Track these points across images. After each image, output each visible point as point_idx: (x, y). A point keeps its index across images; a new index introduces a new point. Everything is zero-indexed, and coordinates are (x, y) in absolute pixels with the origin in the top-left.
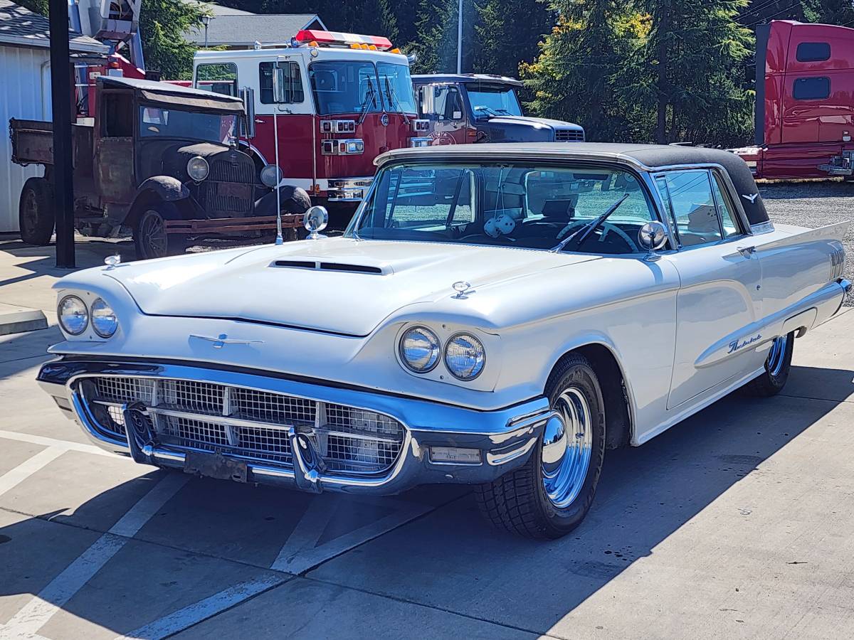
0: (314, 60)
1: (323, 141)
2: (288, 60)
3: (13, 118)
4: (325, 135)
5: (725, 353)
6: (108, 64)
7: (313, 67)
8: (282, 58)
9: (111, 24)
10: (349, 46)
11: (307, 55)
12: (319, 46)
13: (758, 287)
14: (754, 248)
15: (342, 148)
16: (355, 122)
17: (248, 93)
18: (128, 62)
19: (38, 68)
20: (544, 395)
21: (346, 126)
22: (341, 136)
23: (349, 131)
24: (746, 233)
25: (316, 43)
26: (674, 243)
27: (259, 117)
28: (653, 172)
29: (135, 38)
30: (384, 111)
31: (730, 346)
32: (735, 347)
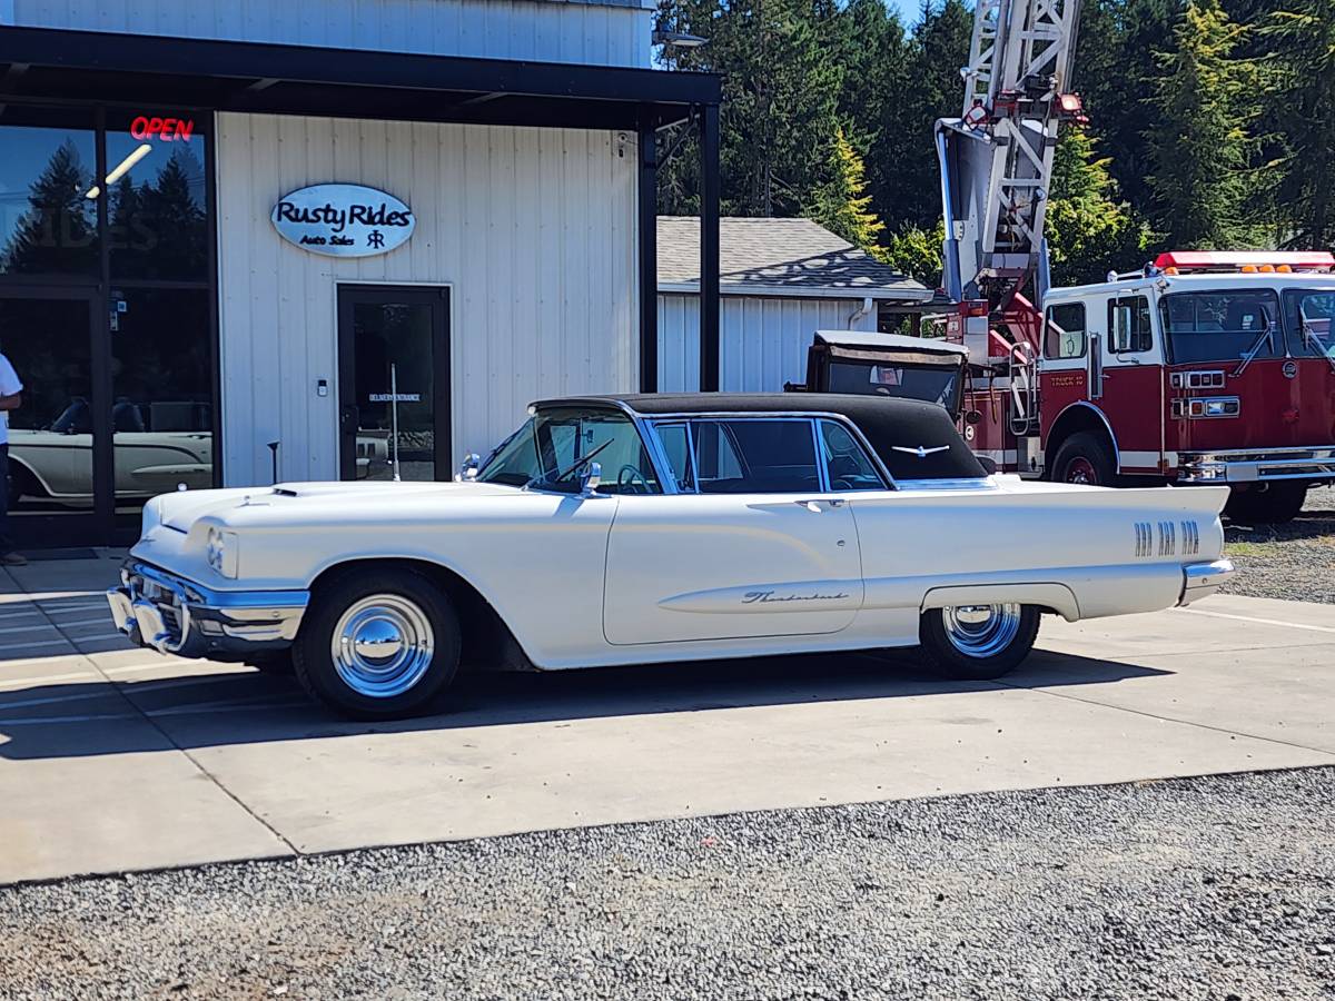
0: (1166, 292)
1: (1173, 401)
2: (1136, 294)
3: (788, 383)
4: (1175, 392)
5: (737, 602)
6: (967, 311)
7: (1164, 301)
8: (1129, 293)
9: (998, 259)
10: (1240, 269)
11: (1156, 287)
12: (1181, 273)
13: (842, 541)
14: (843, 501)
15: (1197, 408)
16: (1226, 374)
17: (1094, 341)
18: (1028, 304)
19: (844, 323)
20: (309, 589)
21: (1206, 380)
22: (1201, 393)
23: (1212, 386)
24: (891, 488)
25: (1175, 269)
26: (674, 488)
27: (1106, 370)
28: (652, 418)
29: (1041, 273)
30: (1288, 356)
31: (747, 596)
32: (761, 598)
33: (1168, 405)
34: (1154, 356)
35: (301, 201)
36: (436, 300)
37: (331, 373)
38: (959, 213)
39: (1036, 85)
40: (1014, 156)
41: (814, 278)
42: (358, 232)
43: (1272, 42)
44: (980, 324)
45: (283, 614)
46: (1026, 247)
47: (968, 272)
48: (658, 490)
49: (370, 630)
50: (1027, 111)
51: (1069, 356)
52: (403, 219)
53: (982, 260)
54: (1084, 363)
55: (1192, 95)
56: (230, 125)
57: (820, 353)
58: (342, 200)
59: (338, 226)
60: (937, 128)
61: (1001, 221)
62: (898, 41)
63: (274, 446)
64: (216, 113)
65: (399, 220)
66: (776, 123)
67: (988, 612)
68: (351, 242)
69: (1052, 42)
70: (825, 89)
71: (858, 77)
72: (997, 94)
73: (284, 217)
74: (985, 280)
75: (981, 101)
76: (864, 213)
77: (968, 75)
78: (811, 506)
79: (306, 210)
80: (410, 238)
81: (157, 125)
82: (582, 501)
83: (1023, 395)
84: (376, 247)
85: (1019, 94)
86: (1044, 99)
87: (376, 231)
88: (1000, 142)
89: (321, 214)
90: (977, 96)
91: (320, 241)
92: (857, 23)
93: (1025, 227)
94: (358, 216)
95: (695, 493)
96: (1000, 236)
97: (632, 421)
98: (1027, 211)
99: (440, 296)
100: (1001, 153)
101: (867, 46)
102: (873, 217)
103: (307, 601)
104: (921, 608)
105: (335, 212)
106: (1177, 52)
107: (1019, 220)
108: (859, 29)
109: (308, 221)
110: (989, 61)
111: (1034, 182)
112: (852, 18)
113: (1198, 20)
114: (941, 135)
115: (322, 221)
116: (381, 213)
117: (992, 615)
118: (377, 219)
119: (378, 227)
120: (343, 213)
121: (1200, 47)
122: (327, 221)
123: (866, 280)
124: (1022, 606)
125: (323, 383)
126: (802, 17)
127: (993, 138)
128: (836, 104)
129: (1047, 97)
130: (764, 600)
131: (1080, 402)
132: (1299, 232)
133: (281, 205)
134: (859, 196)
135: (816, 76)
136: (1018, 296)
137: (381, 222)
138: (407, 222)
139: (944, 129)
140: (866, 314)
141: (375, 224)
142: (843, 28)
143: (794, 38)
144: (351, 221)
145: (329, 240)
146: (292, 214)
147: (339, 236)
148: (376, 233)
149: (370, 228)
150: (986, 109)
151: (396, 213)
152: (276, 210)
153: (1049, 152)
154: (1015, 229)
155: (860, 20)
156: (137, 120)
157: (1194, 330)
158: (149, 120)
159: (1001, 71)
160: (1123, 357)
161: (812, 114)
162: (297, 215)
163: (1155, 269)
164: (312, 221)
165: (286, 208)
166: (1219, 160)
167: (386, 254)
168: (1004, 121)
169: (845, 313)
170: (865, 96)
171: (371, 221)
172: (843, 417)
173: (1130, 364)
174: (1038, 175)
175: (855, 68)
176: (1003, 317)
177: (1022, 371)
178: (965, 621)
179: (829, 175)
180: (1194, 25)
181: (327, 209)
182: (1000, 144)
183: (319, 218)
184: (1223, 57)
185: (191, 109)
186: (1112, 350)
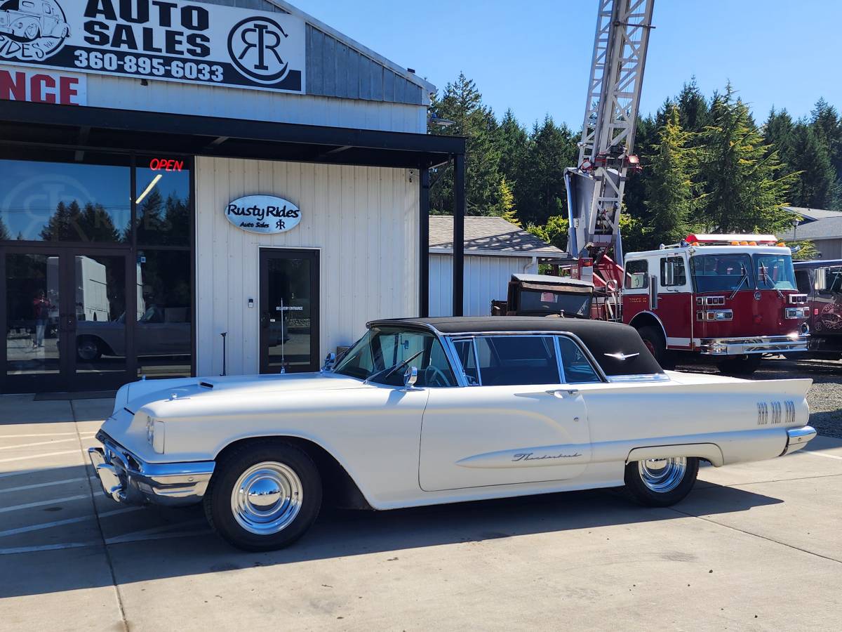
0: (693, 255)
1: (698, 311)
2: (677, 256)
3: (494, 300)
4: (698, 307)
5: (508, 460)
6: (582, 264)
7: (692, 260)
8: (672, 255)
9: (596, 238)
10: (730, 244)
11: (688, 252)
12: (700, 245)
13: (577, 418)
14: (577, 391)
15: (711, 316)
16: (725, 298)
17: (653, 279)
18: (611, 260)
19: (521, 269)
20: (215, 460)
21: (716, 301)
22: (712, 308)
23: (719, 304)
24: (604, 381)
25: (697, 243)
26: (465, 381)
27: (660, 295)
28: (450, 336)
29: (617, 245)
30: (757, 289)
31: (515, 456)
32: (525, 457)
33: (695, 313)
34: (687, 288)
35: (239, 204)
36: (312, 257)
37: (255, 294)
38: (576, 214)
39: (616, 150)
40: (605, 186)
41: (503, 244)
42: (271, 220)
43: (702, 141)
44: (588, 270)
45: (196, 478)
46: (610, 232)
47: (581, 244)
48: (454, 383)
49: (258, 487)
50: (612, 163)
51: (636, 286)
52: (295, 214)
53: (587, 238)
54: (646, 291)
55: (667, 164)
56: (203, 163)
57: (515, 285)
58: (263, 203)
59: (260, 218)
60: (565, 172)
61: (598, 219)
62: (524, 141)
63: (224, 335)
64: (195, 157)
65: (293, 214)
66: (470, 177)
67: (665, 461)
68: (267, 226)
69: (624, 129)
70: (492, 161)
71: (507, 157)
72: (597, 154)
73: (231, 212)
74: (590, 248)
75: (588, 159)
76: (513, 218)
77: (581, 145)
78: (558, 395)
79: (243, 209)
80: (299, 224)
81: (164, 163)
82: (405, 393)
83: (613, 307)
84: (281, 228)
85: (607, 155)
86: (620, 157)
87: (280, 220)
88: (598, 179)
89: (251, 211)
90: (586, 157)
91: (250, 225)
92: (506, 132)
93: (610, 222)
94: (271, 212)
95: (479, 385)
96: (597, 227)
97: (437, 338)
98: (611, 213)
99: (315, 254)
100: (598, 184)
101: (511, 143)
102: (517, 220)
103: (213, 469)
104: (626, 462)
105: (259, 210)
106: (660, 144)
107: (607, 218)
108: (507, 135)
109: (244, 214)
110: (592, 139)
111: (614, 199)
112: (504, 130)
113: (671, 130)
114: (567, 176)
115: (252, 214)
116: (284, 211)
117: (668, 463)
118: (281, 213)
119: (282, 218)
120: (263, 210)
121: (671, 142)
122: (254, 215)
123: (530, 246)
124: (688, 458)
125: (251, 301)
126: (482, 129)
127: (594, 177)
128: (498, 168)
129: (621, 157)
130: (526, 459)
131: (645, 311)
132: (717, 227)
133: (230, 206)
134: (510, 210)
135: (488, 156)
136: (605, 256)
137: (284, 215)
138: (297, 216)
139: (569, 172)
140: (533, 265)
141: (280, 216)
142: (500, 135)
143: (479, 139)
144: (268, 215)
145: (255, 225)
146: (236, 211)
147: (261, 222)
148: (280, 221)
149: (278, 218)
150: (591, 163)
151: (292, 211)
152: (228, 208)
153: (622, 184)
154: (605, 222)
155: (507, 131)
156: (154, 160)
157: (703, 274)
158: (160, 161)
159: (598, 143)
160: (670, 288)
161: (487, 173)
162: (238, 211)
163: (686, 243)
164: (247, 215)
165: (232, 208)
166: (679, 194)
167: (286, 232)
168: (600, 168)
169: (521, 264)
170: (510, 165)
171: (278, 215)
172: (568, 333)
173: (674, 292)
174: (617, 196)
175: (506, 152)
176: (597, 267)
177: (613, 294)
178: (651, 468)
179: (495, 200)
180: (669, 132)
181: (255, 208)
182: (598, 180)
183: (250, 213)
184: (681, 147)
185: (183, 154)
186: (663, 284)
